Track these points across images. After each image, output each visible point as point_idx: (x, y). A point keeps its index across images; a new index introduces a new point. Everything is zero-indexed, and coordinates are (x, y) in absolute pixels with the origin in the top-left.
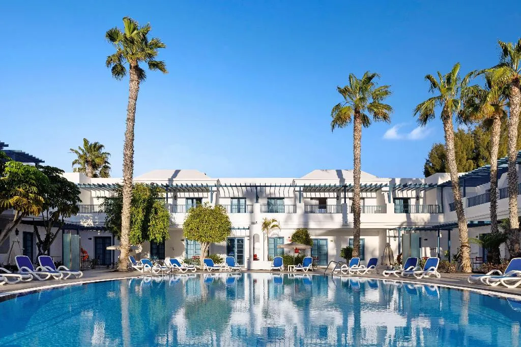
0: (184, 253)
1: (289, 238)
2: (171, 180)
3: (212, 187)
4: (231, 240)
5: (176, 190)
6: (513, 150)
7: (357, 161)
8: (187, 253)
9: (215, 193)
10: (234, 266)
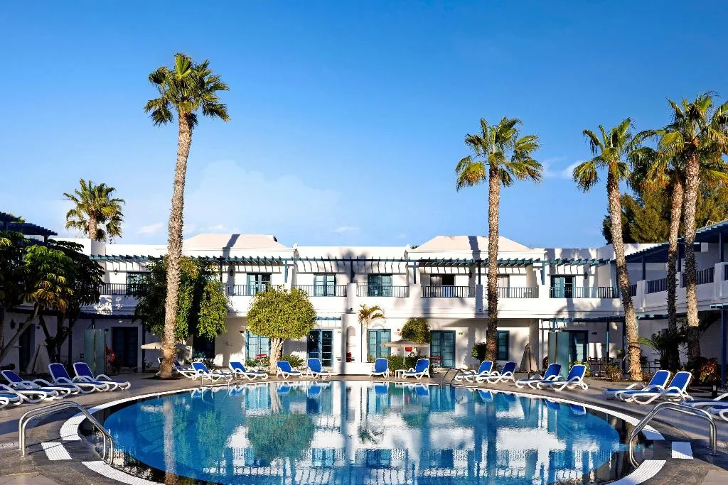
0: (244, 349)
1: (398, 330)
2: (226, 250)
3: (286, 260)
4: (315, 333)
5: (234, 263)
6: (690, 230)
7: (494, 233)
8: (248, 348)
9: (292, 268)
10: (319, 371)
